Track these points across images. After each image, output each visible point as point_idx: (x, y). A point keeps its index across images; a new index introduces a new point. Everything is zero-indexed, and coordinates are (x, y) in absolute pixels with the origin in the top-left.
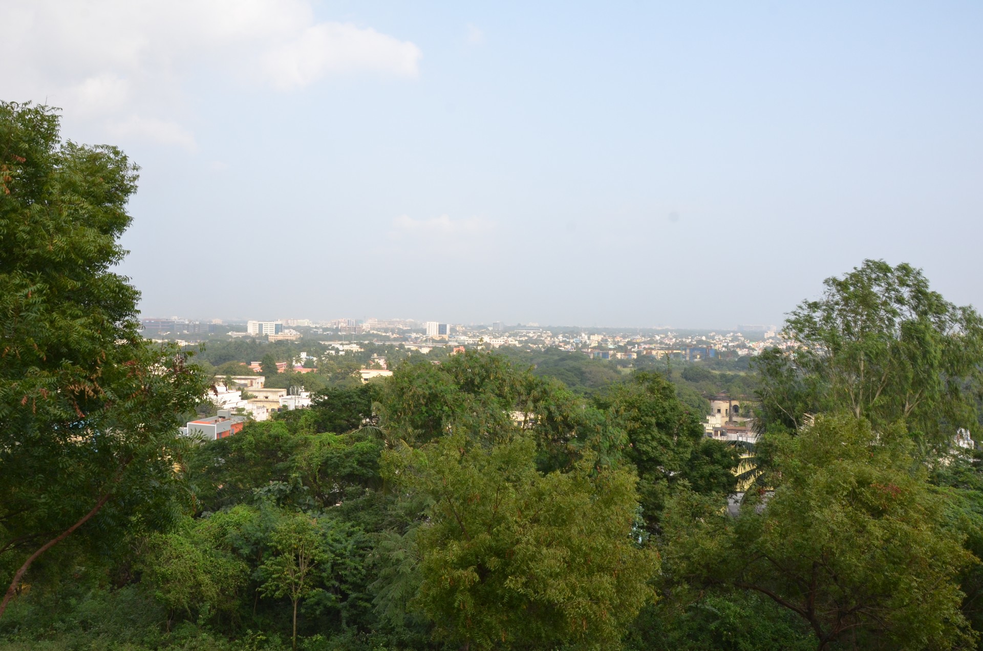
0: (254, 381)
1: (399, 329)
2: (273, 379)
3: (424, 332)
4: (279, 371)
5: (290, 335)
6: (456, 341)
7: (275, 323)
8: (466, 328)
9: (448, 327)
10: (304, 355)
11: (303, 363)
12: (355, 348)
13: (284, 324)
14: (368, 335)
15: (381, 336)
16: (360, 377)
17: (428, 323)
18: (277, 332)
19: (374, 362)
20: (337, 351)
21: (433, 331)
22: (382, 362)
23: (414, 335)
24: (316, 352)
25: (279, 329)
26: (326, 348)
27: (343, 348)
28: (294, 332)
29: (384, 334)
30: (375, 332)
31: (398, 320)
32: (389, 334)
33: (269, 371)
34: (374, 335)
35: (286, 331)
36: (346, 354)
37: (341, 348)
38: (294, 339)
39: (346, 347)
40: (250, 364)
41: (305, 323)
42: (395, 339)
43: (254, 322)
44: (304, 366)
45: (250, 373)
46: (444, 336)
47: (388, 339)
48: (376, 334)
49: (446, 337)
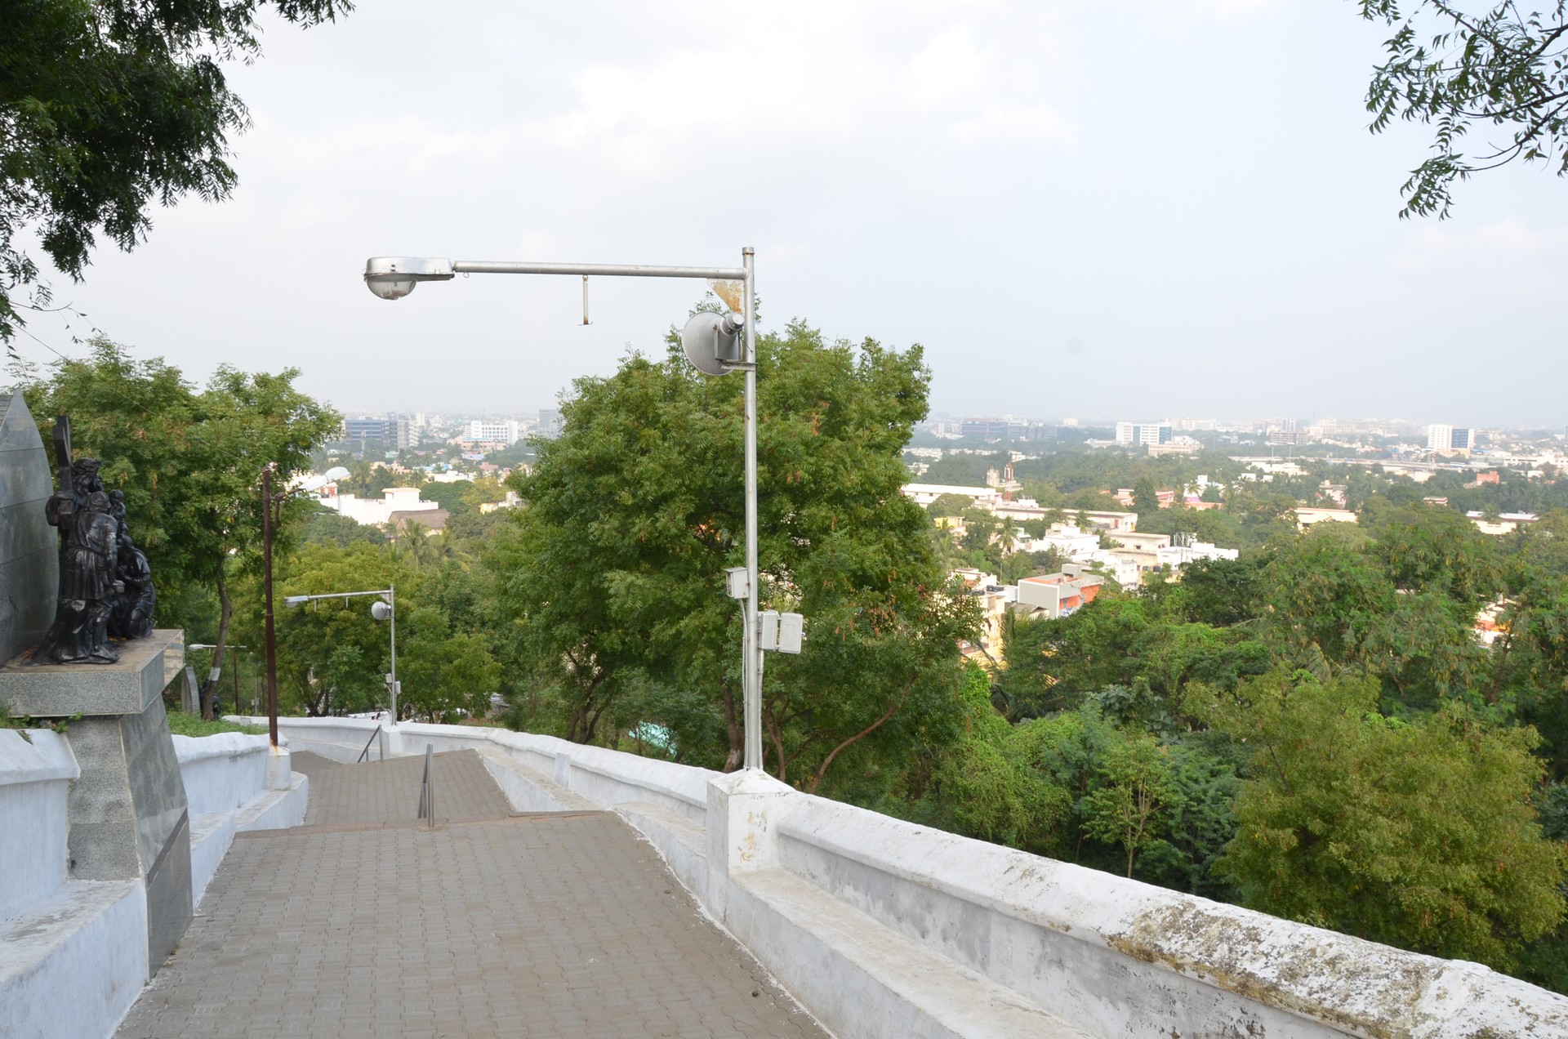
0: (1120, 521)
1: (1376, 437)
2: (1150, 517)
3: (1423, 442)
4: (1161, 506)
5: (1185, 445)
6: (1486, 460)
7: (1159, 425)
8: (1508, 435)
9: (1471, 435)
10: (1203, 481)
11: (1201, 493)
12: (1292, 469)
13: (1175, 427)
14: (1318, 447)
15: (1341, 448)
16: (1296, 521)
17: (1431, 426)
18: (1162, 441)
19: (1323, 494)
20: (1260, 473)
21: (1440, 440)
22: (1337, 496)
23: (1403, 448)
24: (1224, 475)
25: (1165, 435)
26: (1241, 468)
27: (1270, 468)
28: (1190, 441)
29: (1346, 446)
30: (1331, 442)
31: (1375, 420)
32: (1357, 445)
33: (1144, 504)
34: (1328, 448)
35: (1178, 439)
36: (1274, 481)
37: (1267, 468)
38: (1190, 451)
39: (1277, 468)
40: (1116, 493)
41: (1210, 424)
42: (1367, 455)
43: (1127, 424)
44: (1204, 498)
45: (1115, 506)
46: (1462, 451)
47: (1352, 453)
48: (1333, 445)
49: (1465, 452)
